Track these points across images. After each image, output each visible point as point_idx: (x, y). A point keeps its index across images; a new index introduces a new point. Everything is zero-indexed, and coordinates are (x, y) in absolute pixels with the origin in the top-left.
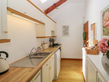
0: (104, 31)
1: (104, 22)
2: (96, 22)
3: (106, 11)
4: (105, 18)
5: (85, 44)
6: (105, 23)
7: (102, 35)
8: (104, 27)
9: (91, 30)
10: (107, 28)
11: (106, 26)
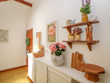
0: (48, 38)
1: (49, 32)
2: (42, 31)
3: (51, 25)
4: (50, 29)
5: (28, 50)
6: (50, 34)
7: (47, 41)
8: (48, 36)
9: (37, 37)
10: (51, 37)
11: (51, 35)
